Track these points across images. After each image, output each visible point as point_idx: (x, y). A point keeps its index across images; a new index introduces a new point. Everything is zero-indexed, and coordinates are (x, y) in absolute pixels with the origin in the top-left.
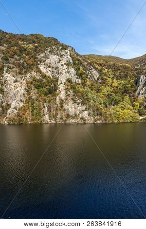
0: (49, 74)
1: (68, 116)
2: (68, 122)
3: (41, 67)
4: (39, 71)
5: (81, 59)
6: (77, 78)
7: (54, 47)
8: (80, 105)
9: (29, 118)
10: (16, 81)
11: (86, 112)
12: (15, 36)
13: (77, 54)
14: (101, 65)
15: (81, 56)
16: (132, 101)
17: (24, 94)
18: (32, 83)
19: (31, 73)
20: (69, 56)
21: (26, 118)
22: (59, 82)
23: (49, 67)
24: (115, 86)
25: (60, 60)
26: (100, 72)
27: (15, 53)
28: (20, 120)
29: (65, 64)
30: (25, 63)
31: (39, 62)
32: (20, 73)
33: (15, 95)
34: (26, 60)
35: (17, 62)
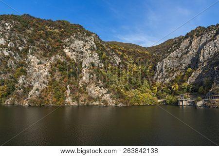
0: (74, 57)
1: (91, 98)
2: (90, 104)
3: (66, 51)
4: (64, 54)
5: (104, 45)
6: (100, 62)
7: (79, 33)
8: (102, 88)
9: (51, 100)
10: (40, 63)
11: (108, 95)
12: (42, 21)
13: (101, 41)
14: (122, 51)
15: (104, 43)
16: (151, 85)
17: (47, 76)
18: (56, 65)
19: (56, 56)
20: (93, 42)
21: (48, 100)
22: (83, 65)
23: (74, 51)
24: (135, 71)
25: (85, 45)
26: (121, 57)
27: (41, 37)
28: (42, 102)
29: (89, 49)
30: (50, 46)
31: (64, 46)
32: (45, 56)
33: (38, 77)
34: (52, 43)
35: (43, 45)
